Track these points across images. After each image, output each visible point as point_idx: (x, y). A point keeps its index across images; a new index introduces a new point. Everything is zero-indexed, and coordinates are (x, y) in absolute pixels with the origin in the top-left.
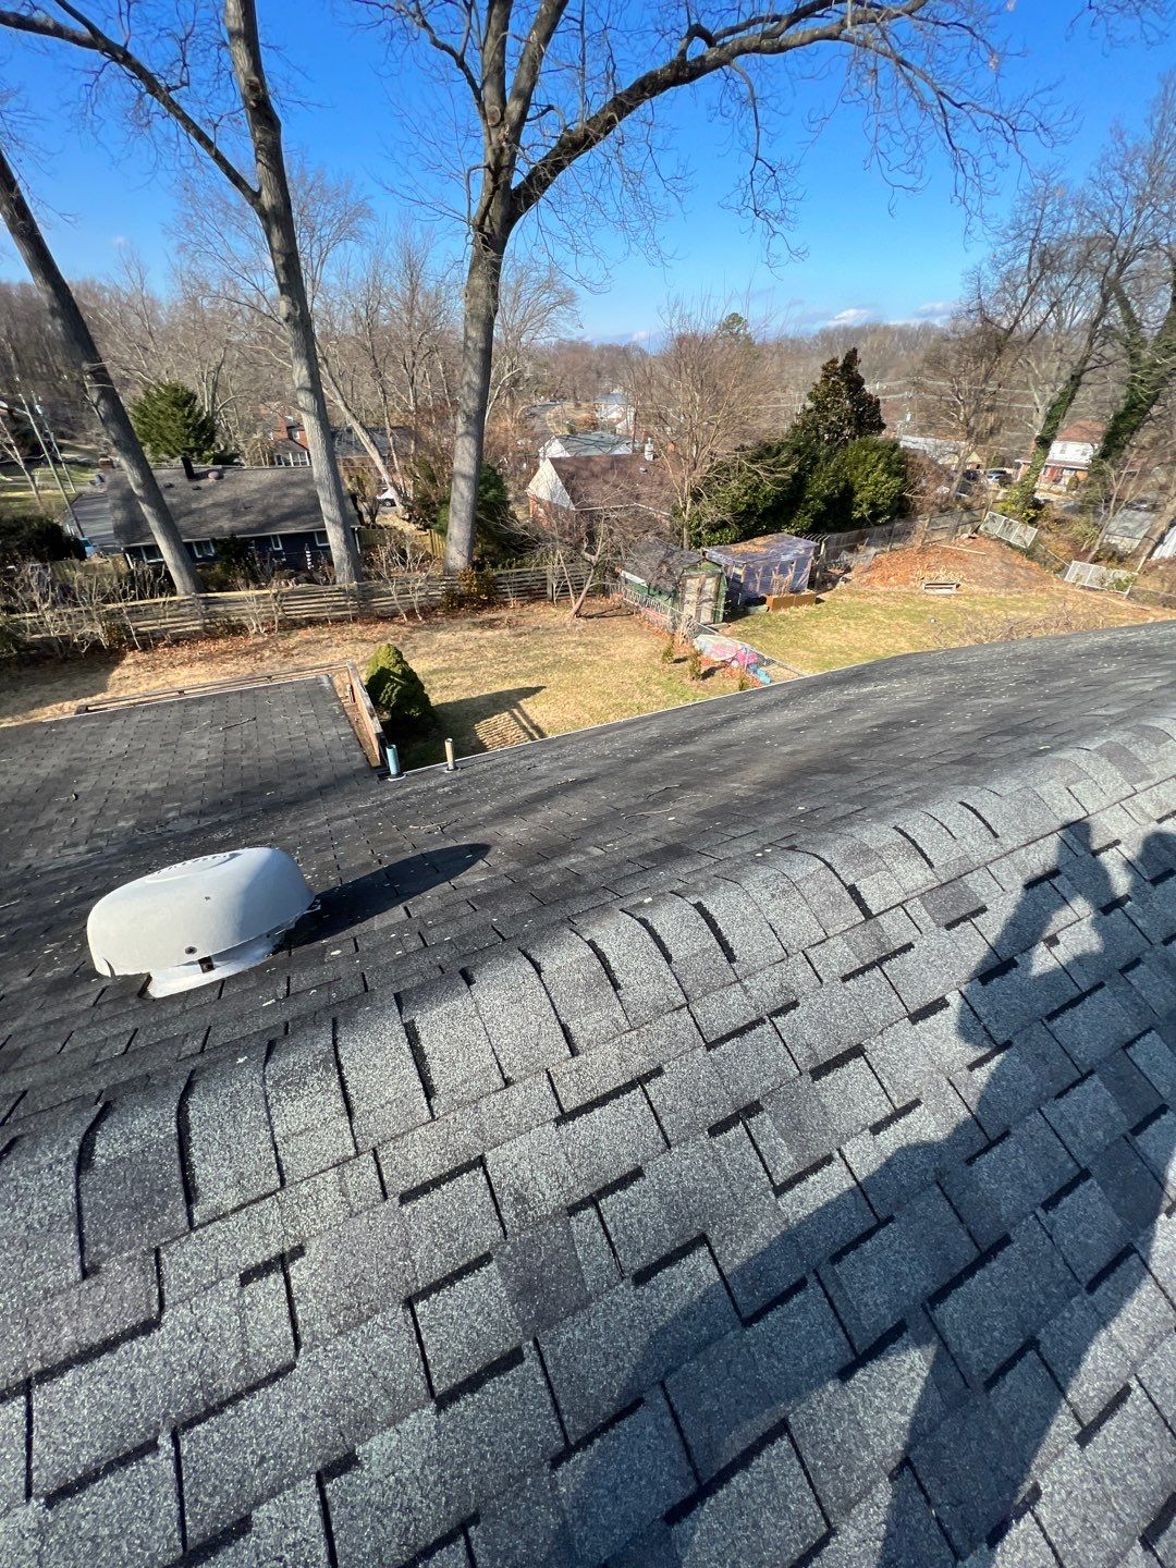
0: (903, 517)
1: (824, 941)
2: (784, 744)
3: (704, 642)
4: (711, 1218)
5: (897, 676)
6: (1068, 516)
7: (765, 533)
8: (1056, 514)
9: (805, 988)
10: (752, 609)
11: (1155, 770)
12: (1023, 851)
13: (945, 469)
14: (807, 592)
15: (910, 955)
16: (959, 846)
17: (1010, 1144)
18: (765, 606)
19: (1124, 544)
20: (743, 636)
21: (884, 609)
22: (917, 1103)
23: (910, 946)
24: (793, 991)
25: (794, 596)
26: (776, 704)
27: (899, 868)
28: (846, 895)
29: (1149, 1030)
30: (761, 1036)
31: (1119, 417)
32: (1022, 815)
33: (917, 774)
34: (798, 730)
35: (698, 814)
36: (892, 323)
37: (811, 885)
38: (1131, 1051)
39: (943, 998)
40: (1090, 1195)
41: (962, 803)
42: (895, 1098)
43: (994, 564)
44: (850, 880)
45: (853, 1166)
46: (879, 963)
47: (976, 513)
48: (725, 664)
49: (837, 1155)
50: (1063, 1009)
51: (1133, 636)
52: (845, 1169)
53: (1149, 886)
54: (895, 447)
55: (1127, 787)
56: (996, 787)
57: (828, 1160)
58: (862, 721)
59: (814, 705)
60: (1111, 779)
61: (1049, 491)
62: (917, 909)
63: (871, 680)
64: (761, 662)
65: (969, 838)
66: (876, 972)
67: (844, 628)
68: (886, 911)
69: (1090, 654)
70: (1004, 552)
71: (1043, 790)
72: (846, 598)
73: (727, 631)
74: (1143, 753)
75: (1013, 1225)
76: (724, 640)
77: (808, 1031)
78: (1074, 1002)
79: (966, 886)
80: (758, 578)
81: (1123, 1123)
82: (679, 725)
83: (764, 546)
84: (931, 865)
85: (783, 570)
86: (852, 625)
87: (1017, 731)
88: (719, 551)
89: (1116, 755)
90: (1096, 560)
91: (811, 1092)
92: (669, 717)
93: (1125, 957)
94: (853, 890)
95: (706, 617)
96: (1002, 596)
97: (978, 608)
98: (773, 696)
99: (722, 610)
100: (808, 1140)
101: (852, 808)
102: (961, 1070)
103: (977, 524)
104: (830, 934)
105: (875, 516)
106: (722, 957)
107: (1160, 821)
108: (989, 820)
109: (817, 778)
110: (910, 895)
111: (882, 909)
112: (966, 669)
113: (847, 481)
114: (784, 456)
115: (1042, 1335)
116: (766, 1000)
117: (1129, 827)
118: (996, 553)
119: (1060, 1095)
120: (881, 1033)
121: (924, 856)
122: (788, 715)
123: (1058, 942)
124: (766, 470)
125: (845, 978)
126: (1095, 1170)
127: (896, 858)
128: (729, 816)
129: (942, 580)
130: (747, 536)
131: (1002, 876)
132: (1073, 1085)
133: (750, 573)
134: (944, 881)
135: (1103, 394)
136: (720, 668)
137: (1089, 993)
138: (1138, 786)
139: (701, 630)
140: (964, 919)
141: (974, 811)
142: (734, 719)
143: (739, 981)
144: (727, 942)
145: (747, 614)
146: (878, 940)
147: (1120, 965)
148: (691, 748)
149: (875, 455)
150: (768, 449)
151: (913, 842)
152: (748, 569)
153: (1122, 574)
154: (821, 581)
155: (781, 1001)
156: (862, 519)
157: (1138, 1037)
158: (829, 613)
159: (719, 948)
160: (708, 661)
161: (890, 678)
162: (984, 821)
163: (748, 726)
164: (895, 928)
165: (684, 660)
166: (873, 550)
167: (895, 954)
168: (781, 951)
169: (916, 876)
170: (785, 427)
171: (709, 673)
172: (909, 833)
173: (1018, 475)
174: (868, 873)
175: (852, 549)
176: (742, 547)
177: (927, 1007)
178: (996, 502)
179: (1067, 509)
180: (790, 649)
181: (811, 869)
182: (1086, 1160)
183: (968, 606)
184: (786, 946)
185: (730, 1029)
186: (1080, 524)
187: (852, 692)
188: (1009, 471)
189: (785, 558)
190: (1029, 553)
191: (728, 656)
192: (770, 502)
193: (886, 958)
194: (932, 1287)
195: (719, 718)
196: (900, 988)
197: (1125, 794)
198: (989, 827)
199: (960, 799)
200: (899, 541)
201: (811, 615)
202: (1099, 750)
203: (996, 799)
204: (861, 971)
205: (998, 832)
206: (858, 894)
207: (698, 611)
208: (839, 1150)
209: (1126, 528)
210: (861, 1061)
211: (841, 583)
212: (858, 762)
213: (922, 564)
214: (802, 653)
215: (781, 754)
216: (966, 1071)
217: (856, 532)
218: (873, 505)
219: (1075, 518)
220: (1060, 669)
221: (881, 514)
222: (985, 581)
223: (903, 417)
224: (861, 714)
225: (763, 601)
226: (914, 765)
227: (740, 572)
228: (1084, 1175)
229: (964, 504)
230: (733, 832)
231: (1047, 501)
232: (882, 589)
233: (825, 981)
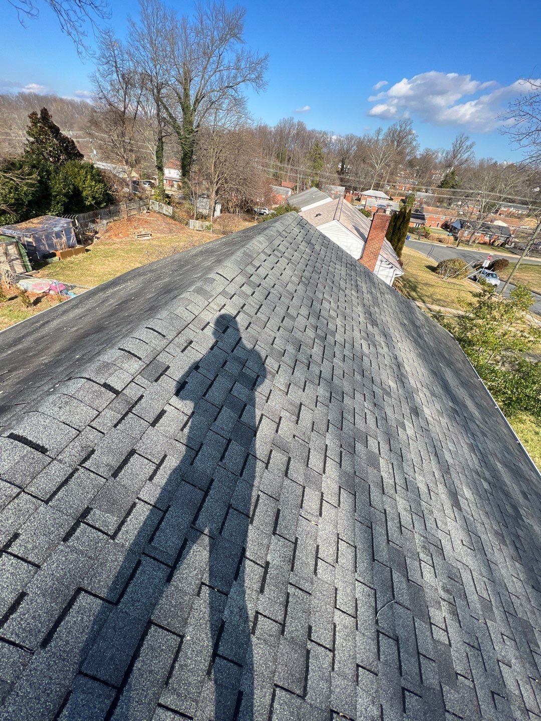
0: (112, 204)
1: (99, 415)
2: (73, 327)
3: (23, 284)
4: (80, 577)
5: (130, 280)
6: (181, 201)
7: (36, 216)
8: (177, 200)
9: (96, 441)
10: (49, 260)
11: (213, 293)
12: (177, 338)
13: (124, 180)
14: (78, 247)
15: (143, 400)
16: (150, 346)
17: (204, 447)
18: (57, 258)
19: (205, 212)
20: (49, 276)
21: (123, 250)
22: (165, 456)
23: (142, 396)
24: (89, 446)
25: (70, 251)
26: (72, 308)
27: (126, 366)
28: (103, 389)
29: (235, 383)
30: (79, 477)
31: (183, 159)
32: (172, 324)
33: (131, 321)
34: (81, 318)
35: (18, 383)
36: (64, 97)
37: (82, 392)
38: (232, 392)
39: (163, 410)
40: (234, 446)
41: (147, 328)
42: (155, 461)
43: (161, 223)
44: (102, 381)
45: (146, 500)
46: (130, 411)
47: (145, 201)
48: (46, 294)
49: (137, 500)
50: (208, 390)
51: (209, 246)
52: (143, 503)
53: (222, 335)
54: (92, 167)
55: (206, 302)
56: (159, 316)
57: (134, 505)
58: (112, 304)
59: (91, 303)
60: (200, 300)
61: (171, 190)
62: (140, 380)
63: (119, 284)
64: (68, 288)
65: (153, 341)
66: (130, 415)
67: (106, 262)
68: (126, 387)
69: (196, 255)
70: (164, 218)
71: (177, 312)
72: (101, 247)
73: (39, 275)
74: (207, 288)
75: (213, 474)
76: (37, 281)
77: (103, 459)
78: (210, 386)
79: (158, 361)
80: (44, 242)
81: (236, 416)
82: (13, 336)
83: (39, 223)
84: (140, 359)
85: (58, 235)
86: (110, 260)
87: (169, 291)
88: (9, 229)
89: (199, 291)
90: (197, 219)
91: (115, 484)
92: (7, 333)
93: (222, 361)
94: (106, 386)
95: (19, 269)
96: (170, 237)
97: (163, 243)
98: (71, 304)
99: (29, 264)
100: (121, 505)
101: (101, 347)
102: (178, 433)
103: (148, 206)
104: (100, 409)
105: (98, 203)
106: (38, 454)
107: (220, 311)
108: (160, 331)
109: (88, 338)
110: (135, 376)
111: (123, 387)
112: (156, 270)
113: (73, 185)
114: (26, 169)
115: (233, 502)
116: (75, 459)
117: (211, 316)
118: (160, 218)
119: (215, 420)
120: (141, 439)
121: (136, 356)
122: (78, 311)
123: (199, 367)
124: (17, 178)
125: (116, 426)
126: (232, 437)
127: (122, 362)
128: (36, 376)
129: (143, 233)
130: (25, 218)
131: (171, 351)
132: (218, 414)
133: (38, 240)
134: (148, 363)
135: (172, 148)
136: (43, 296)
137: (214, 380)
138: (210, 300)
139: (19, 278)
140: (161, 375)
141: (152, 329)
142: (47, 322)
143: (53, 459)
144: (38, 445)
145: (47, 263)
146: (126, 401)
147: (221, 366)
148: (20, 347)
149: (83, 172)
150: (13, 164)
151: (129, 352)
152: (34, 237)
153: (207, 223)
154: (84, 240)
155: (84, 454)
156: (91, 205)
157: (233, 387)
158: (96, 256)
159: (33, 450)
160: (33, 295)
161: (126, 281)
162: (157, 332)
163: (54, 324)
164: (132, 393)
165: (16, 297)
166: (105, 222)
167: (136, 403)
168: (74, 432)
169: (134, 366)
170: (20, 151)
171: (37, 301)
172: (126, 349)
173: (157, 183)
174: (111, 375)
175: (94, 222)
176: (24, 225)
177: (157, 417)
178: (151, 195)
179: (180, 198)
180: (82, 278)
181: (79, 385)
182: (228, 436)
183: (158, 243)
184: (77, 428)
185: (57, 485)
186: (187, 204)
187: (110, 292)
188: (153, 181)
189: (57, 229)
190: (173, 217)
191: (46, 289)
192: (30, 197)
193: (133, 407)
194: (191, 518)
195: (38, 324)
196: (143, 416)
197: (206, 304)
198: (160, 333)
199: (145, 326)
200: (116, 216)
201: (86, 258)
202: (193, 291)
203: (160, 321)
204: (123, 418)
205: (165, 334)
206: (109, 385)
207: (12, 267)
208: (138, 498)
209: (202, 205)
210: (136, 455)
211: (95, 240)
212: (108, 324)
213: (132, 227)
214: (90, 278)
215: (72, 332)
216: (181, 432)
217: (91, 213)
218: (94, 198)
219: (184, 202)
220: (187, 262)
221: (100, 203)
222: (162, 232)
223: (92, 152)
224: (112, 301)
225: (54, 255)
226: (131, 318)
227: (30, 240)
228: (230, 441)
229: (137, 197)
230: (37, 384)
231: (172, 195)
232: (118, 240)
233: (105, 432)
